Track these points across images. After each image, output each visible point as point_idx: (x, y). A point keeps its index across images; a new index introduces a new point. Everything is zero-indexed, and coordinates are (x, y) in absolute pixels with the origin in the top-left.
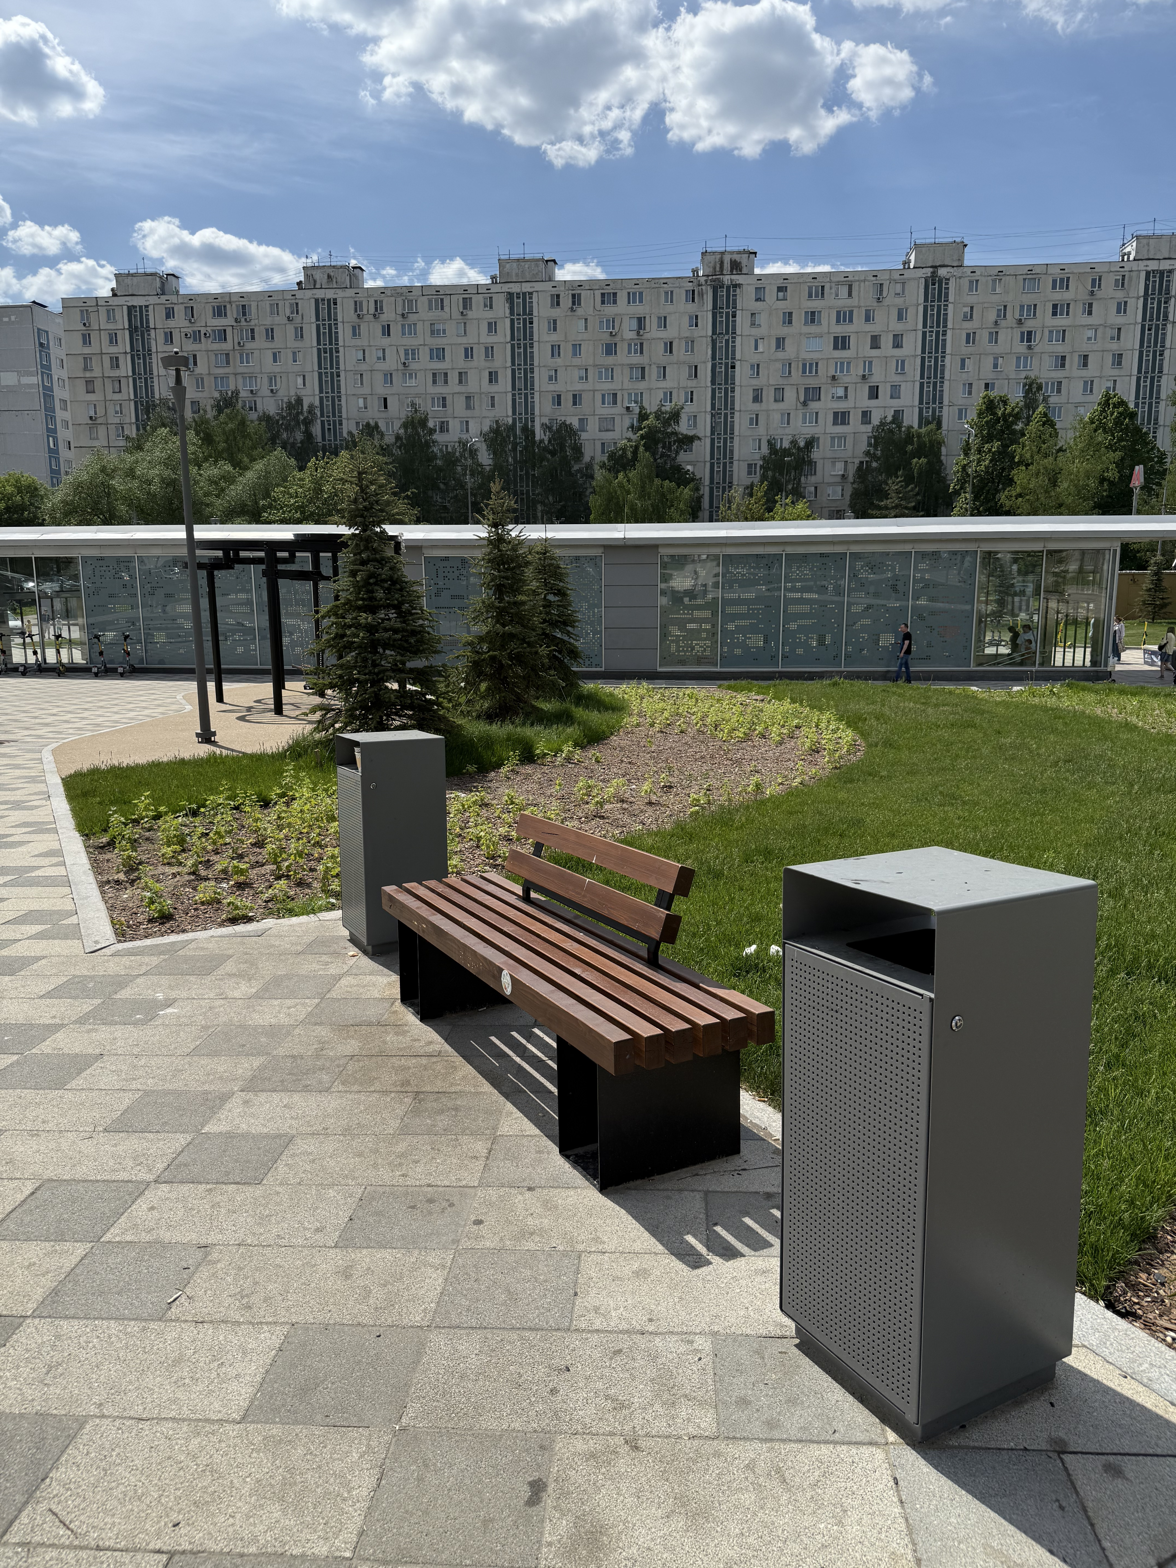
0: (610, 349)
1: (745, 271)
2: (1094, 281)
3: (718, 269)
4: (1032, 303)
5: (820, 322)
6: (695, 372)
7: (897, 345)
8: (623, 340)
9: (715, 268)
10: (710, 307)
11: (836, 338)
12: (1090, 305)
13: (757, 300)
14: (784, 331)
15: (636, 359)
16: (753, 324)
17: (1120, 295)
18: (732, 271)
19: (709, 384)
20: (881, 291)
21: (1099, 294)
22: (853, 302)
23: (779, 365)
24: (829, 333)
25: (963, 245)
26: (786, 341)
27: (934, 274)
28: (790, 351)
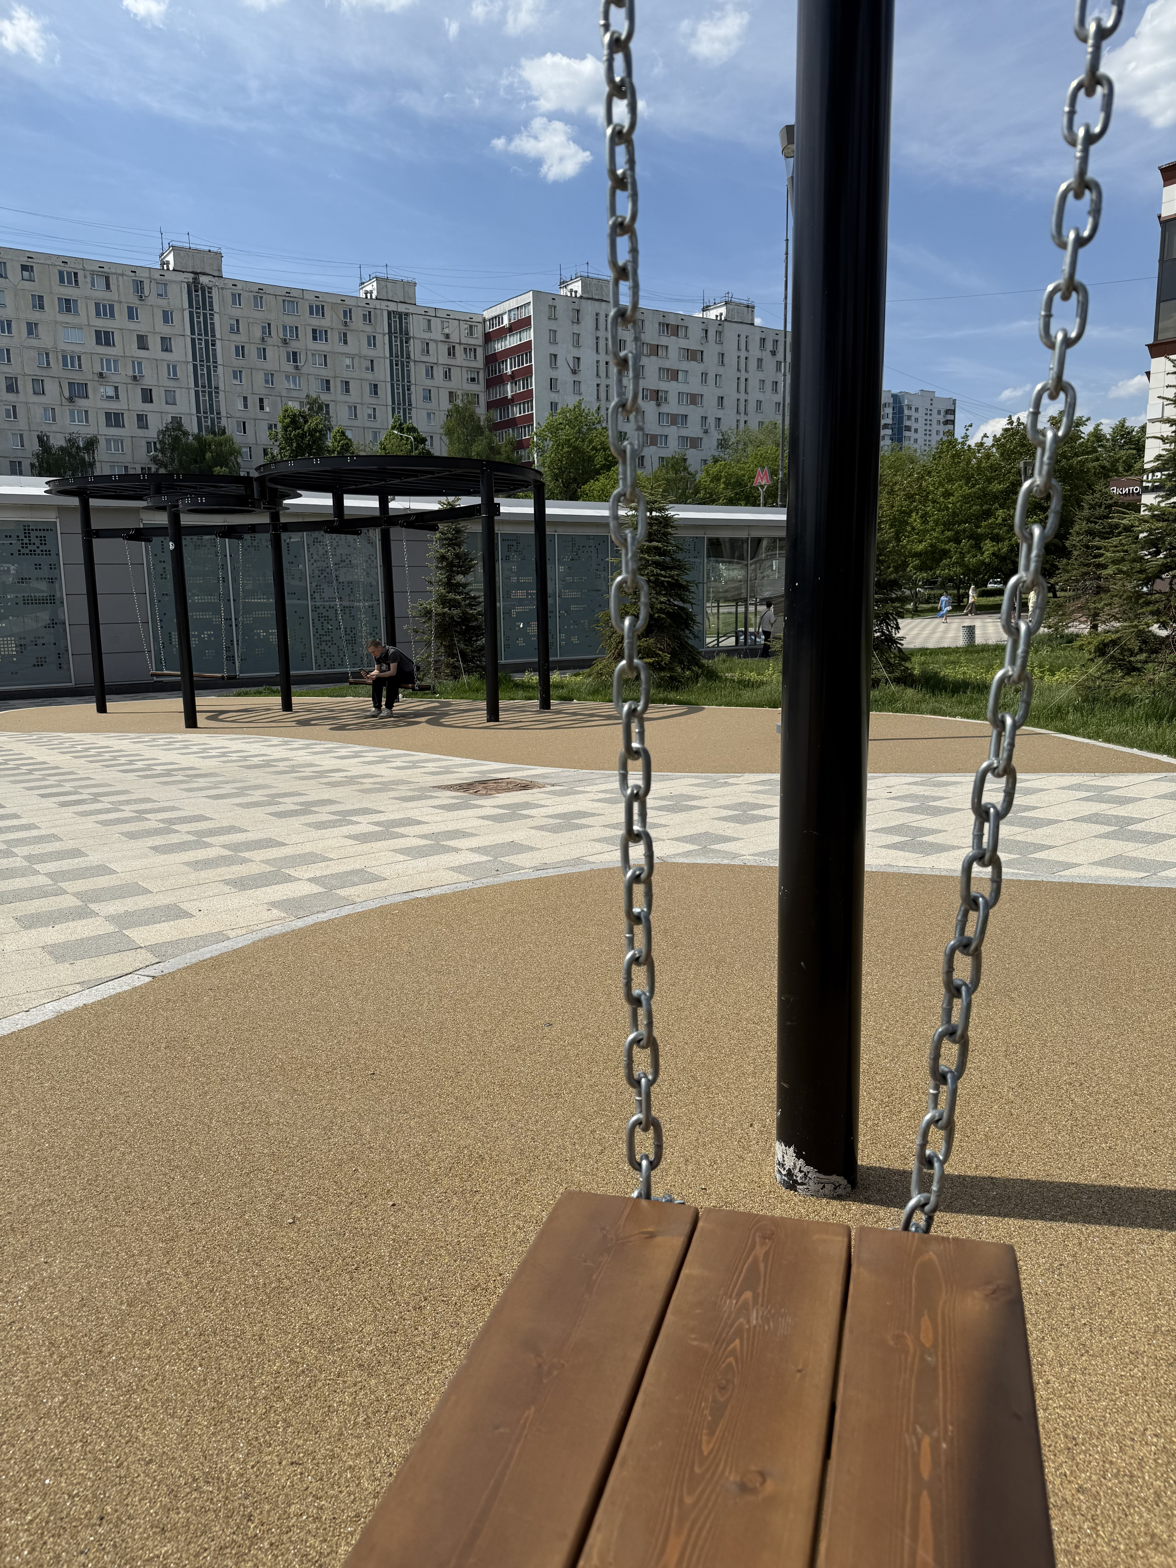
2: (345, 312)
4: (294, 325)
5: (76, 312)
7: (166, 349)
11: (98, 333)
12: (345, 335)
14: (35, 316)
17: (368, 329)
20: (142, 289)
21: (352, 326)
22: (113, 296)
23: (34, 354)
24: (89, 325)
25: (219, 255)
26: (40, 327)
27: (196, 280)
28: (45, 339)
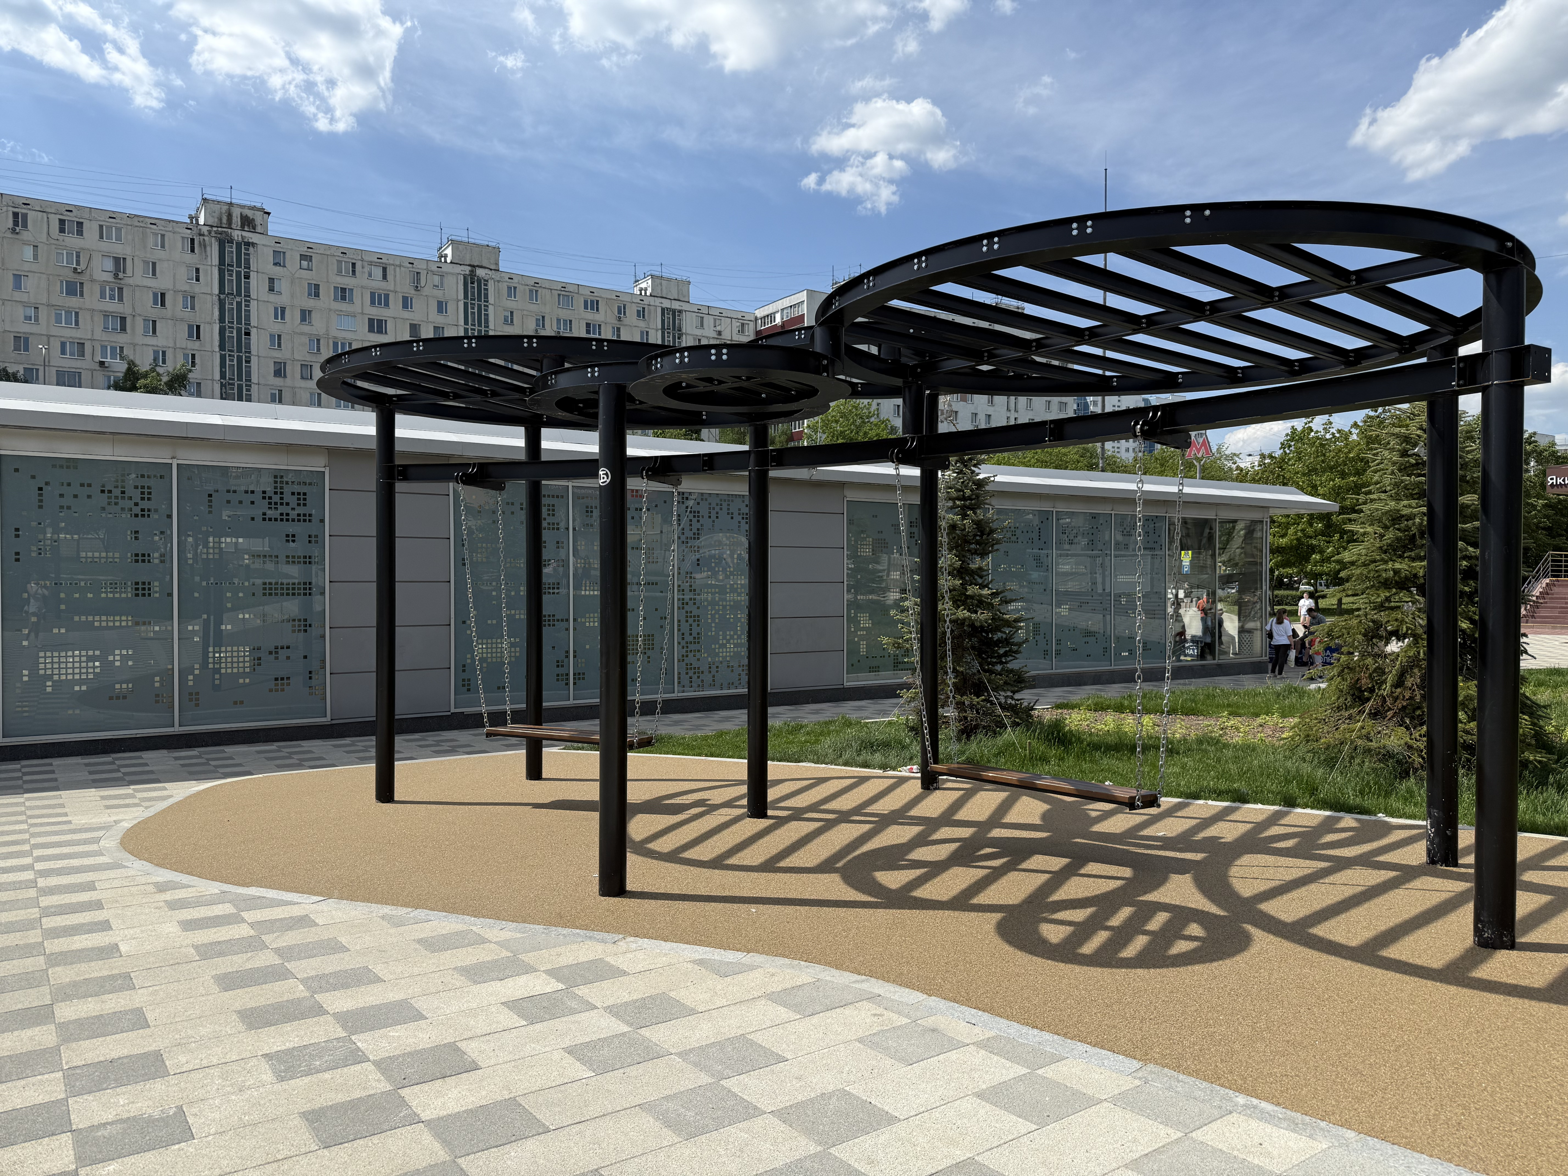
0: (73, 289)
1: (259, 229)
2: (619, 307)
3: (225, 220)
4: (568, 319)
5: (351, 301)
6: (196, 332)
8: (92, 281)
9: (220, 220)
10: (216, 261)
11: (371, 321)
12: (619, 329)
13: (275, 264)
14: (310, 303)
15: (113, 306)
16: (271, 289)
17: (642, 324)
18: (243, 226)
19: (217, 349)
20: (419, 280)
21: (626, 321)
22: (389, 285)
23: (305, 340)
24: (362, 313)
25: (497, 250)
26: (313, 314)
27: (472, 274)
28: (318, 325)
